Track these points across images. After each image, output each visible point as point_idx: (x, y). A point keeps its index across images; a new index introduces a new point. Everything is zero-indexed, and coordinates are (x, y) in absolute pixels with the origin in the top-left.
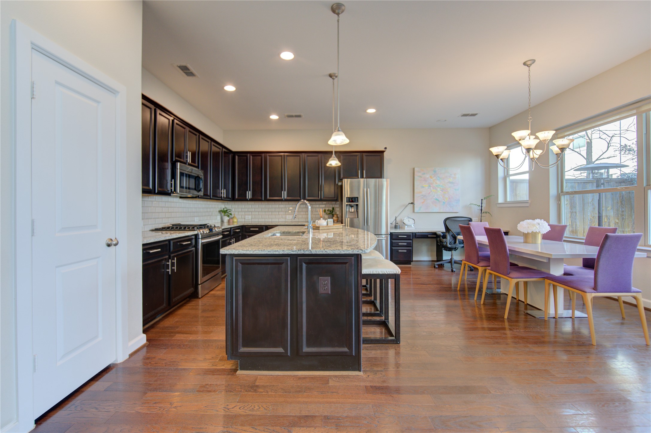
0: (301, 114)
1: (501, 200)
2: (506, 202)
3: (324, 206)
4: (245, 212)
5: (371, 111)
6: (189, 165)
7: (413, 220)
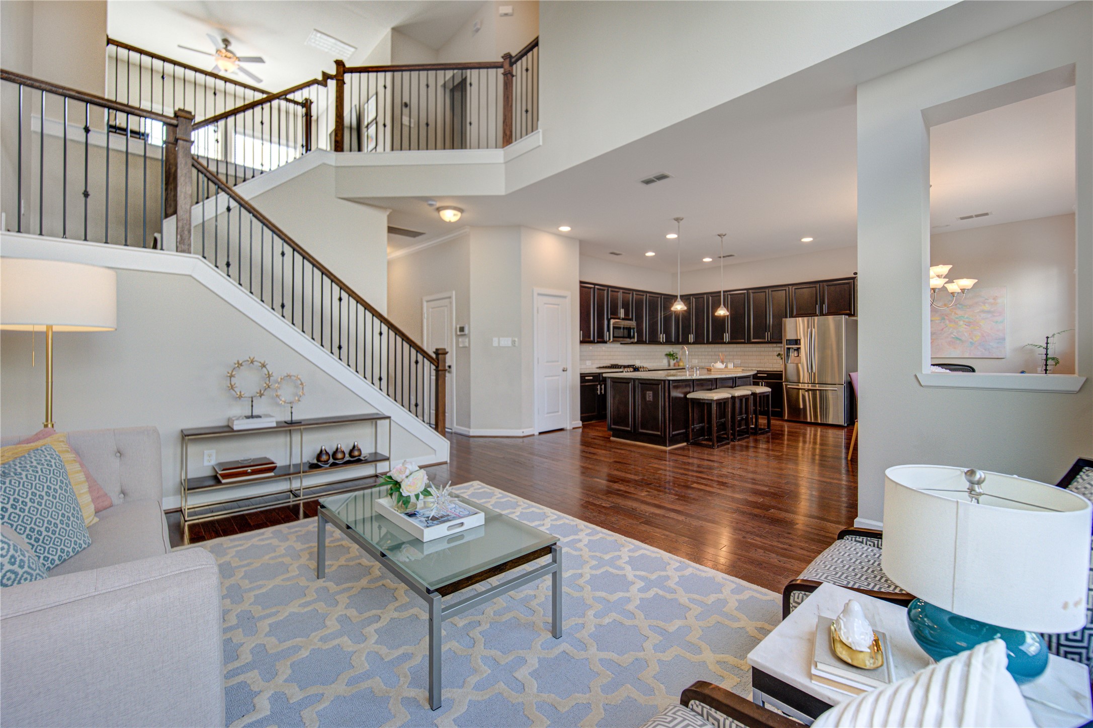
4: (698, 355)
6: (623, 319)
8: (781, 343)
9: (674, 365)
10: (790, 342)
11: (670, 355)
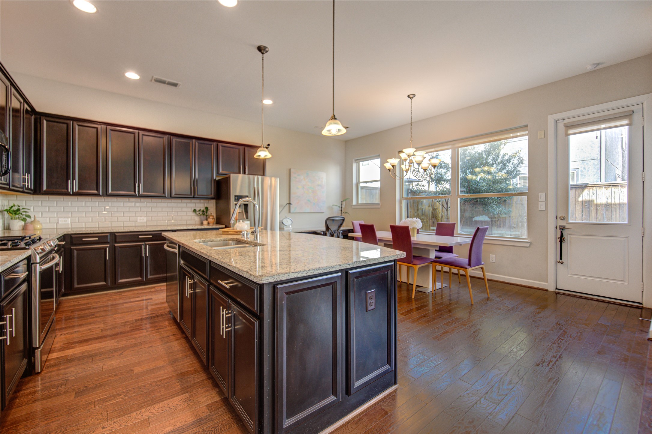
0: (179, 83)
1: (354, 203)
2: (358, 204)
3: (193, 205)
5: (267, 102)
7: (291, 221)
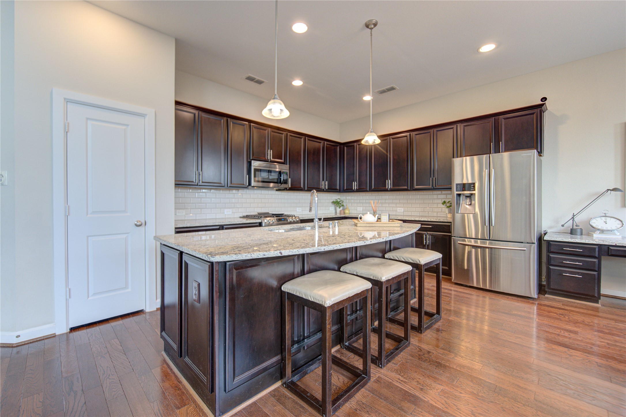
4: (357, 203)
5: (487, 48)
6: (272, 161)
7: (620, 222)
8: (450, 189)
9: (340, 213)
10: (464, 187)
11: (337, 203)
